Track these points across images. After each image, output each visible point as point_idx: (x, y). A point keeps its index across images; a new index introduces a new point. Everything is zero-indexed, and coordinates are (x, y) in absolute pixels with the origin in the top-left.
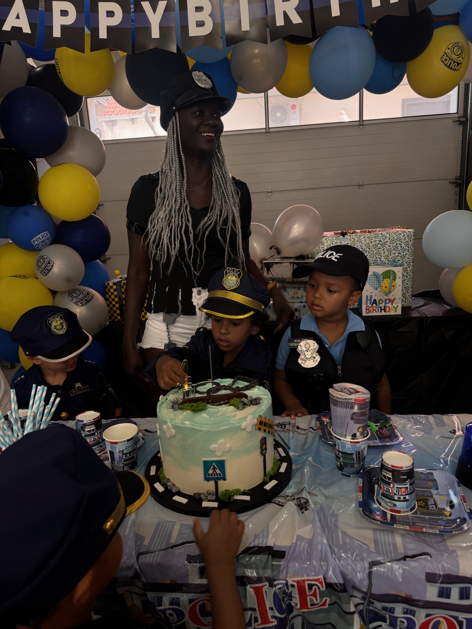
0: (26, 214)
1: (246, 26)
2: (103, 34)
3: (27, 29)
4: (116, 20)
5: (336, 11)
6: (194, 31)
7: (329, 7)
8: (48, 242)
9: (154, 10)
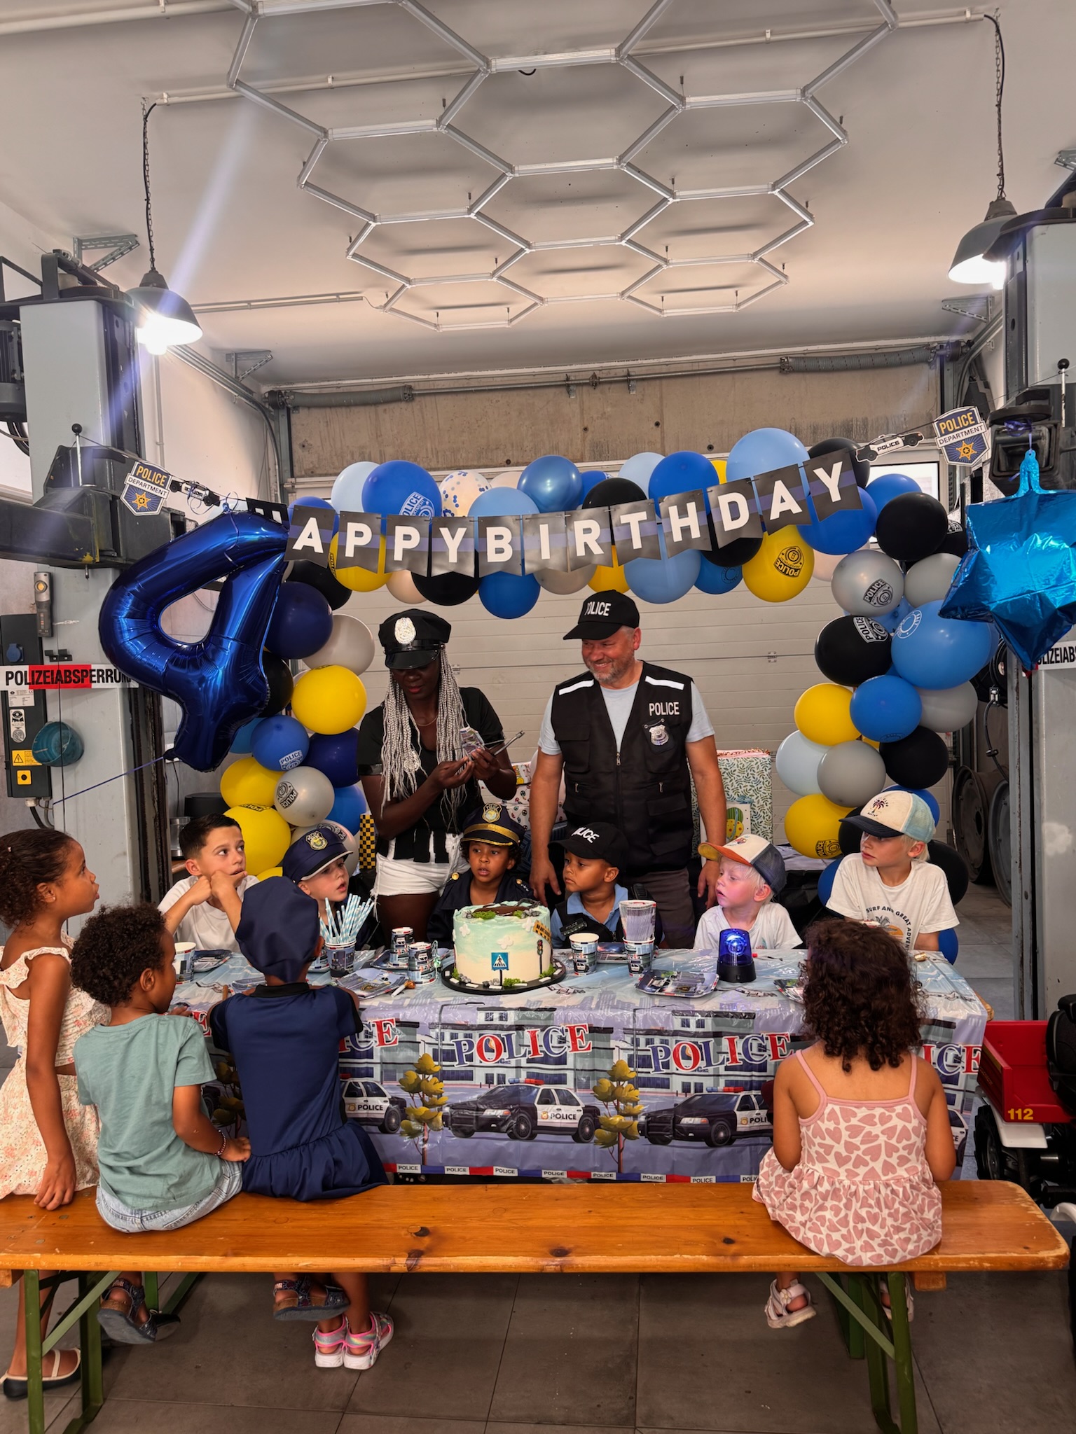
0: (279, 727)
1: (546, 555)
2: (398, 556)
3: (319, 549)
4: (413, 543)
5: (637, 544)
6: (492, 557)
7: (631, 540)
8: (298, 762)
9: (453, 537)
